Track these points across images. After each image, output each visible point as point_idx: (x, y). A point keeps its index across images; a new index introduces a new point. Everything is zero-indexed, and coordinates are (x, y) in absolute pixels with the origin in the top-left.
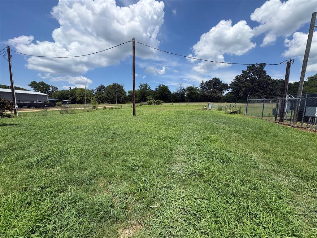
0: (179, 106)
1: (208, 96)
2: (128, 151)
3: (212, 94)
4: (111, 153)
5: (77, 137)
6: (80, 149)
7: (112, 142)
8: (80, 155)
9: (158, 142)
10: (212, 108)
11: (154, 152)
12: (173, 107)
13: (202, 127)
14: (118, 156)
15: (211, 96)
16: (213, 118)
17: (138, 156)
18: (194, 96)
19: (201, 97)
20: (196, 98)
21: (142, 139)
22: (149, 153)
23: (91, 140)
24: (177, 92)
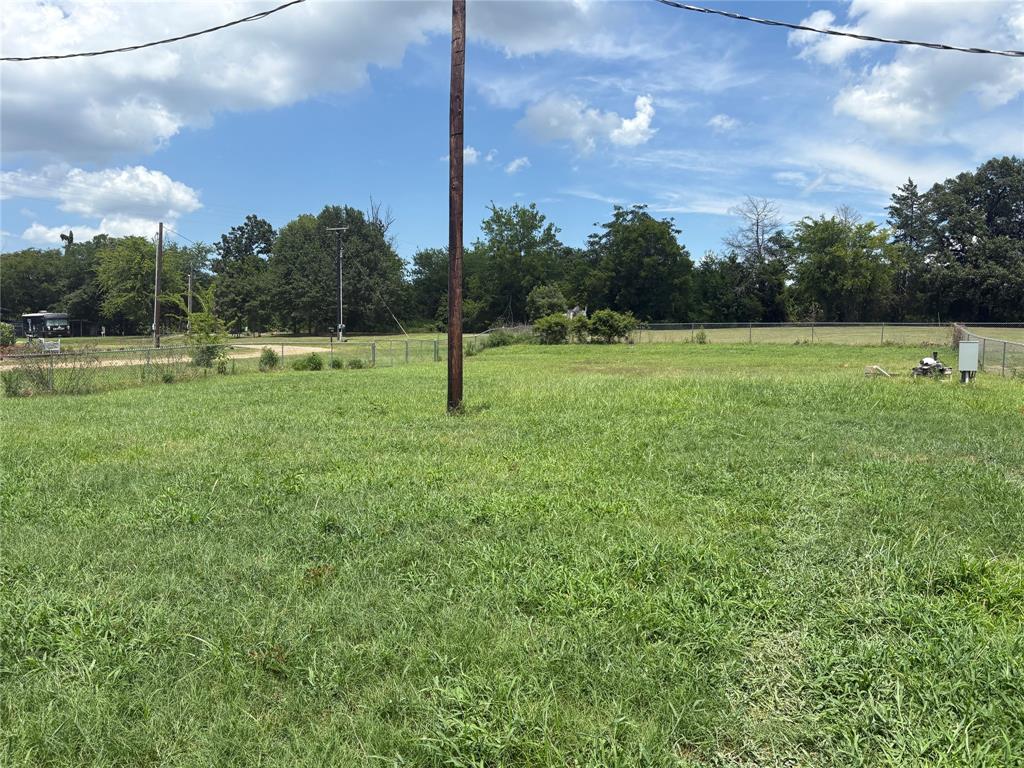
0: (745, 349)
1: (950, 286)
2: (419, 649)
3: (976, 267)
4: (308, 659)
5: (100, 542)
6: (118, 620)
7: (315, 584)
8: (121, 660)
9: (613, 593)
10: (981, 366)
11: (593, 658)
12: (703, 359)
13: (917, 500)
14: (356, 675)
15: (969, 284)
16: (993, 433)
17: (480, 681)
18: (848, 284)
19: (898, 290)
20: (860, 298)
21: (505, 570)
22: (556, 668)
23: (183, 563)
24: (733, 259)
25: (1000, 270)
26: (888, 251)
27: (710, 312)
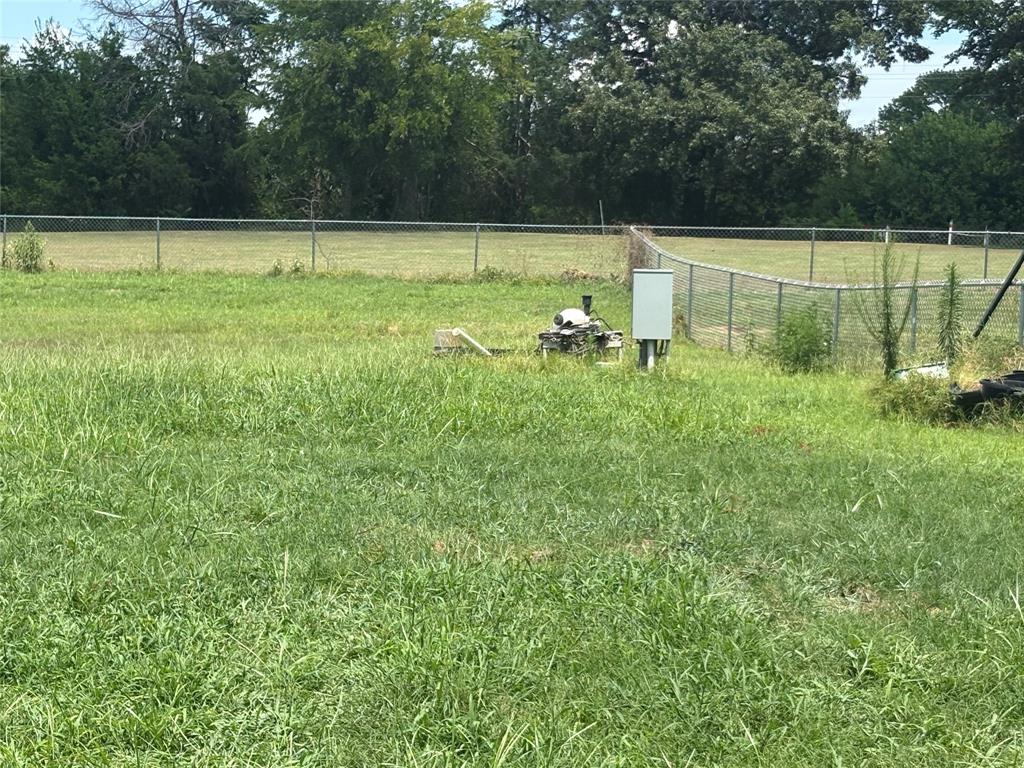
25: (726, 105)
26: (490, 47)
27: (55, 187)
